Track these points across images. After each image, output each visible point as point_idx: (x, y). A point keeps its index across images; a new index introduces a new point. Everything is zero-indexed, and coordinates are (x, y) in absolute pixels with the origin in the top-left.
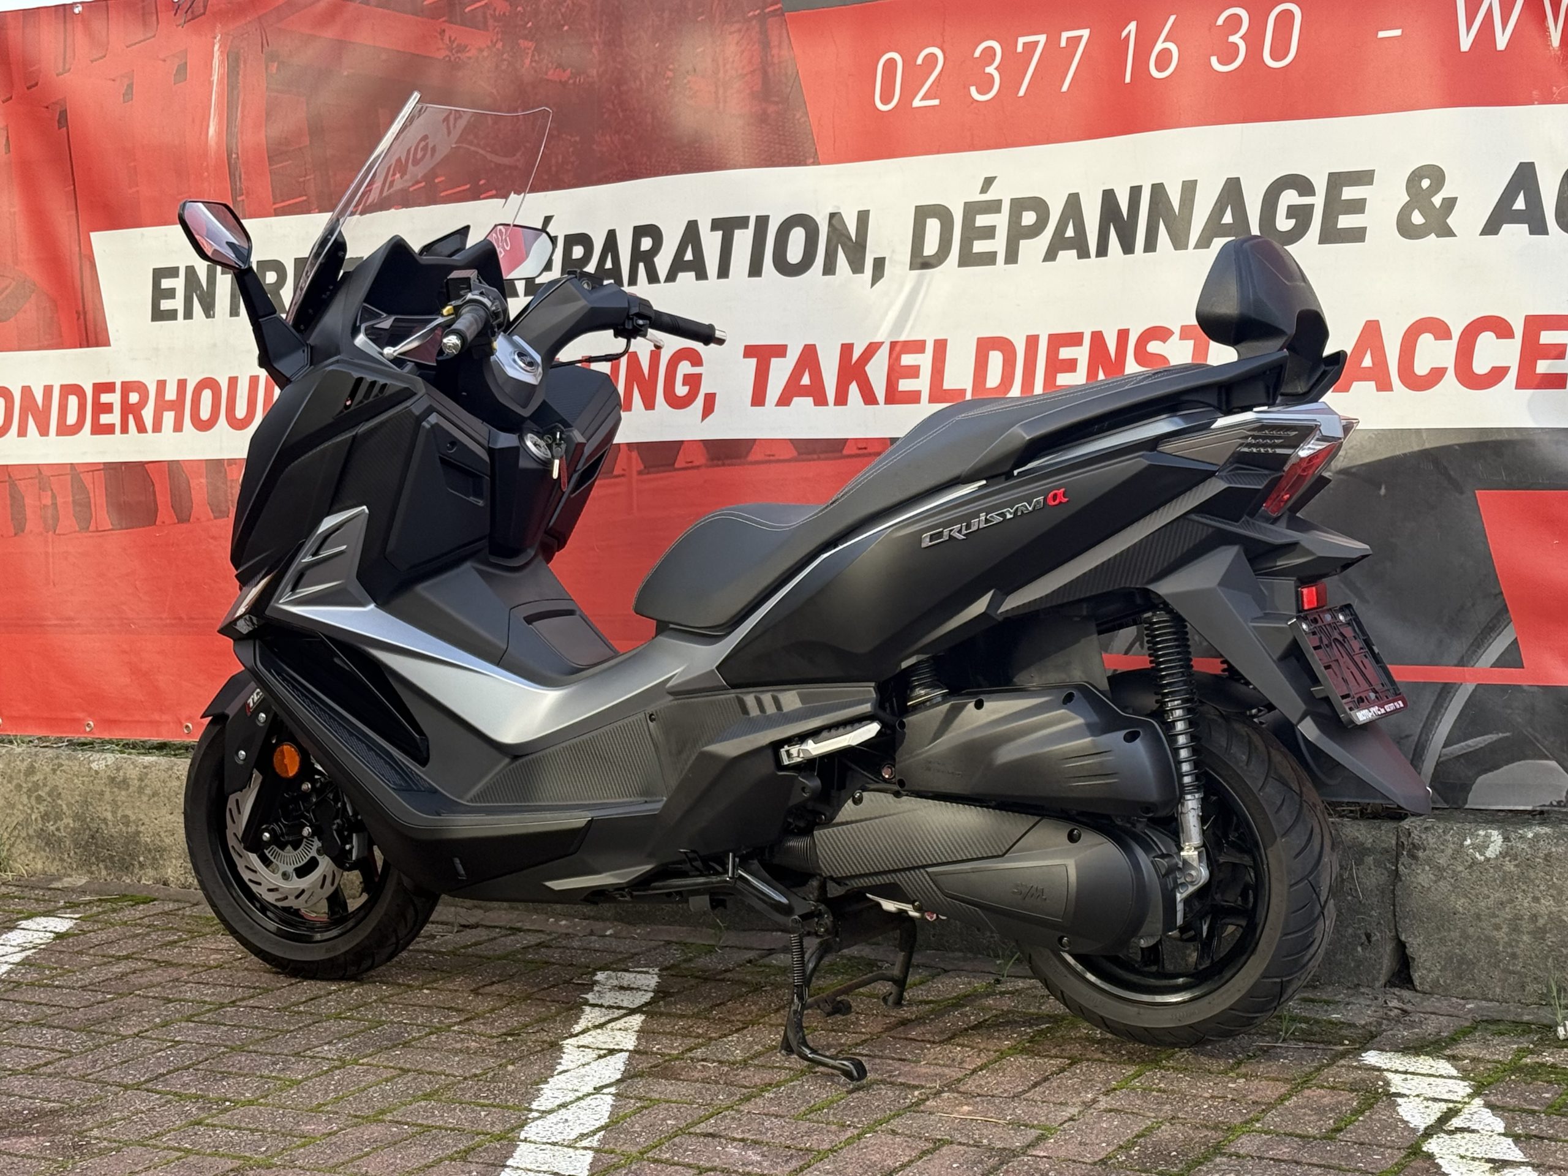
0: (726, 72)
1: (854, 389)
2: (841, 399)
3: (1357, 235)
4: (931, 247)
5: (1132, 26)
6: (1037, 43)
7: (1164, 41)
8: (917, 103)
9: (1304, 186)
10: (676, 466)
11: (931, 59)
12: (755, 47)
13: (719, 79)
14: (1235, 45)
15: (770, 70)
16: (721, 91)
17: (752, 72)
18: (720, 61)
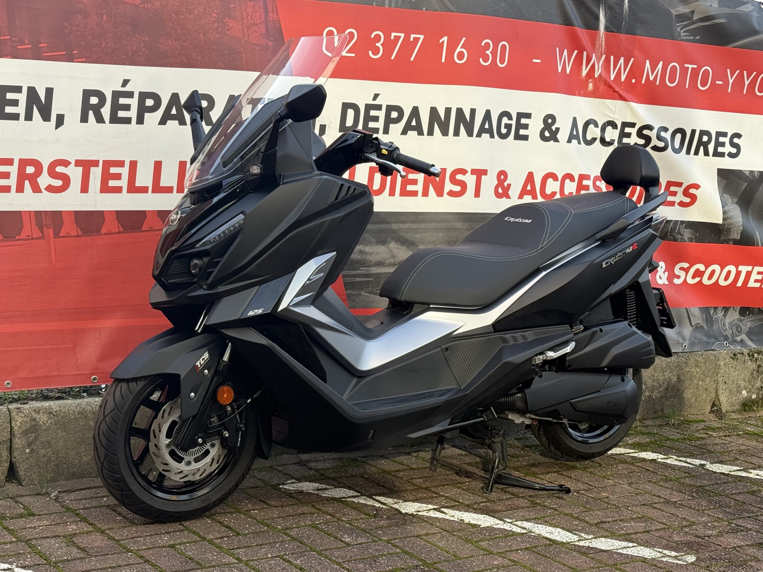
0: (248, 21)
3: (526, 138)
4: (350, 122)
5: (445, 39)
6: (400, 37)
7: (461, 47)
8: (344, 54)
9: (510, 116)
11: (352, 35)
12: (262, 11)
13: (244, 23)
14: (488, 55)
15: (269, 23)
16: (245, 30)
17: (261, 23)
18: (244, 14)
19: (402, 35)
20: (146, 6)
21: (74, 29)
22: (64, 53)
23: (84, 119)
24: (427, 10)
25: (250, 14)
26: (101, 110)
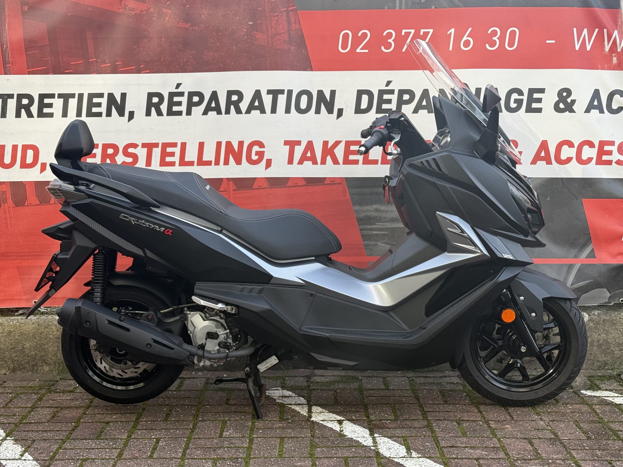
0: (272, 32)
1: (329, 158)
2: (323, 162)
3: (539, 110)
4: (364, 105)
5: (453, 30)
6: (410, 33)
7: (467, 37)
8: (358, 50)
9: (520, 92)
10: (253, 187)
11: (365, 35)
12: (285, 23)
13: (269, 34)
14: (495, 41)
15: (291, 32)
16: (270, 39)
17: (284, 33)
18: (269, 27)
19: (413, 31)
20: (194, 28)
21: (141, 50)
22: (134, 67)
23: (148, 114)
24: (436, 8)
25: (274, 27)
26: (160, 106)
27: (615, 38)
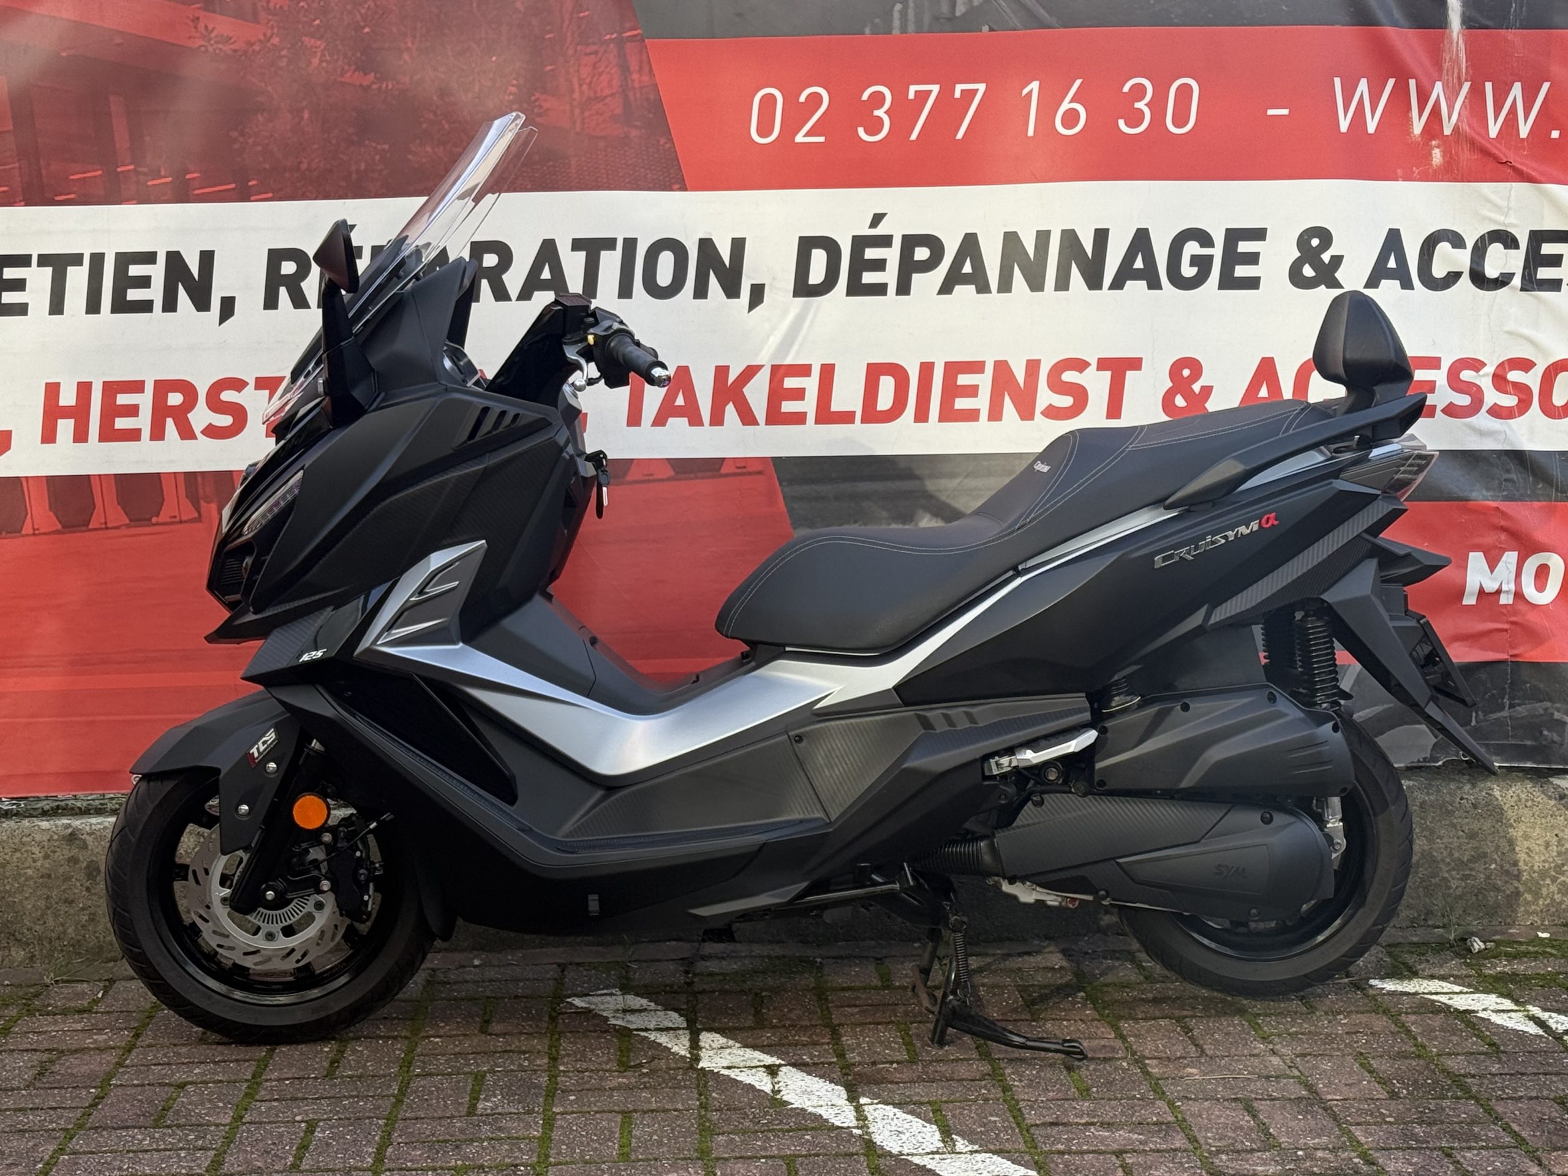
0: (582, 93)
1: (730, 410)
2: (717, 419)
3: (1252, 283)
4: (817, 275)
5: (1035, 86)
6: (929, 92)
7: (1071, 101)
8: (800, 138)
9: (1205, 239)
11: (816, 99)
12: (613, 71)
13: (574, 100)
14: (1141, 112)
15: (631, 94)
16: (577, 111)
17: (613, 95)
18: (575, 81)
19: (935, 89)
20: (384, 85)
21: (251, 141)
22: (233, 186)
23: (271, 302)
24: (991, 30)
25: (588, 81)
26: (302, 284)
27: (1437, 103)
